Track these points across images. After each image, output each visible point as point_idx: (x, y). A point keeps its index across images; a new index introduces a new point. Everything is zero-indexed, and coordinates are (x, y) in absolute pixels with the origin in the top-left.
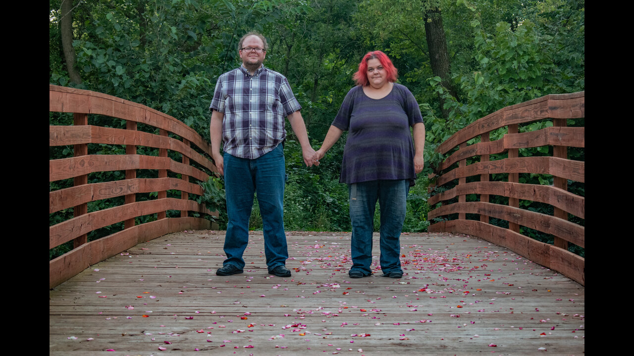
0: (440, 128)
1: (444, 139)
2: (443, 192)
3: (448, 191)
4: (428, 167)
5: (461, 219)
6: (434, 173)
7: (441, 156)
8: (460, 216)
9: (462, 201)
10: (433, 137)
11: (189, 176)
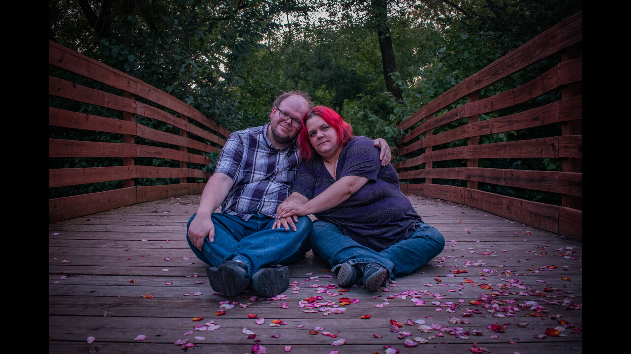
0: (400, 111)
1: (404, 120)
2: (405, 160)
3: (410, 160)
4: (392, 141)
5: (428, 184)
6: (396, 146)
7: (402, 132)
8: (427, 181)
9: (429, 168)
10: (395, 117)
11: (187, 147)
